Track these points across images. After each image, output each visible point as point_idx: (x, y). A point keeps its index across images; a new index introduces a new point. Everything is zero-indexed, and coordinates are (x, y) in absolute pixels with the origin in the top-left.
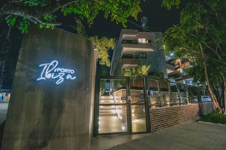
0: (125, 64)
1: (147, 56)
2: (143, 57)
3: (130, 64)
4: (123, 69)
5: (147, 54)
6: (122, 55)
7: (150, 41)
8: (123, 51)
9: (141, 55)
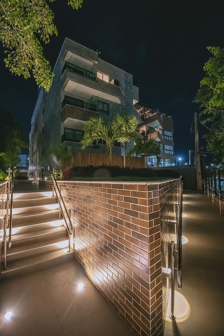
0: (69, 117)
1: (110, 110)
2: (103, 111)
3: (81, 119)
4: (65, 128)
5: (111, 106)
6: (62, 98)
7: (117, 83)
8: (66, 89)
9: (100, 107)
